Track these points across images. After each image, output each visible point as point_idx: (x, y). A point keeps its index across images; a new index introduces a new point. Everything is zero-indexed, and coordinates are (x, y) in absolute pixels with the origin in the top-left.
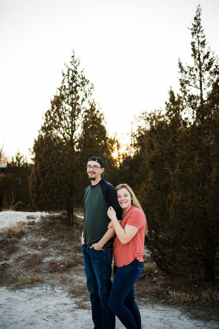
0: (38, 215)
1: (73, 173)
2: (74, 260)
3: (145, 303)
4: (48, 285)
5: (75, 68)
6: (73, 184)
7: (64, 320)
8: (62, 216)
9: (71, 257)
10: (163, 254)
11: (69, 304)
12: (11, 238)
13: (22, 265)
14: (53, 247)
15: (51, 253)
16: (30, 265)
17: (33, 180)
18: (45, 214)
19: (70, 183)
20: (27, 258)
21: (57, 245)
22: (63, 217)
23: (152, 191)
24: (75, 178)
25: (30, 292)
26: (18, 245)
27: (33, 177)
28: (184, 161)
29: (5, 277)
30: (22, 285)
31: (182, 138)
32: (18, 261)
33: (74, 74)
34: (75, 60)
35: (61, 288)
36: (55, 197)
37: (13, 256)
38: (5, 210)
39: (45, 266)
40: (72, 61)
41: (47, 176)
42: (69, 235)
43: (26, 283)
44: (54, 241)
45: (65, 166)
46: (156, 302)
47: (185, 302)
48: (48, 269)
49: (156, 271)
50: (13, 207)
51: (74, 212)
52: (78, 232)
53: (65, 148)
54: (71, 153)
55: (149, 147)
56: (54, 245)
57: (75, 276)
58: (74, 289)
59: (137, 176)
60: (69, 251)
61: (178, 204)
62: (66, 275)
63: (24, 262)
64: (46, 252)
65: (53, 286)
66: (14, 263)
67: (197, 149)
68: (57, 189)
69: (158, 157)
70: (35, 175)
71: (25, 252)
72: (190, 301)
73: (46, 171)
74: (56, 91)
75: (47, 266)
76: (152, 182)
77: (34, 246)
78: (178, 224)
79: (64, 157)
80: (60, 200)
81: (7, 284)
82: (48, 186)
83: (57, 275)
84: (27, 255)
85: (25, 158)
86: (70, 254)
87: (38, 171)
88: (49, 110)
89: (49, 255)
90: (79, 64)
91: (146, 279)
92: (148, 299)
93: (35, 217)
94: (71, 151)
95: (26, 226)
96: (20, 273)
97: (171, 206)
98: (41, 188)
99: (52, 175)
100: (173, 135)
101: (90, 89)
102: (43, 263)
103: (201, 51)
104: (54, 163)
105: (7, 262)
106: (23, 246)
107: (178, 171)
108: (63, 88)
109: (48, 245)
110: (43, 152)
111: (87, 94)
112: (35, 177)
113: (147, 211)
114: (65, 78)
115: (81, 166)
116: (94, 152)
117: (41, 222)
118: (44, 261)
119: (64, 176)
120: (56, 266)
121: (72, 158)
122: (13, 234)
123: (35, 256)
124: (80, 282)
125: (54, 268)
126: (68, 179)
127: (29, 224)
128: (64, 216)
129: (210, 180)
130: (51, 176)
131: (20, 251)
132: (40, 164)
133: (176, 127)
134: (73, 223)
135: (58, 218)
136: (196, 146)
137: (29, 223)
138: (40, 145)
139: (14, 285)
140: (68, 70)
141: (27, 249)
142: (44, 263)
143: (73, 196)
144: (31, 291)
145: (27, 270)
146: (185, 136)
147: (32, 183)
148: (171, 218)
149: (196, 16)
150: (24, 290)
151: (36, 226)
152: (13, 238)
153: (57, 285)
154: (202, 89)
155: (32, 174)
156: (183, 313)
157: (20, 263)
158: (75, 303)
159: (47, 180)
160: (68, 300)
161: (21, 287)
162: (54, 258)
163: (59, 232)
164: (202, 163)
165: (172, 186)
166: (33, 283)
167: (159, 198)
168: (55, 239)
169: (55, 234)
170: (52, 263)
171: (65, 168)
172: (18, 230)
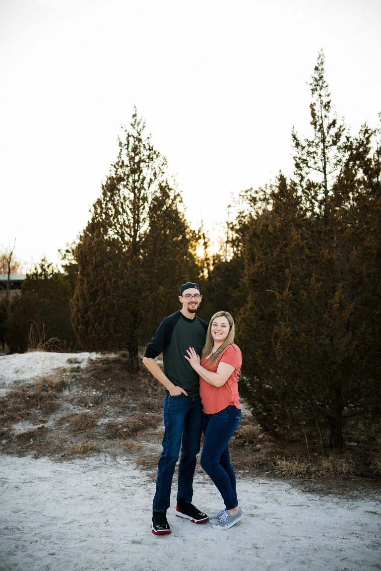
0: (84, 358)
1: (138, 295)
2: (142, 421)
3: (243, 475)
4: (107, 455)
5: (138, 134)
6: (138, 311)
7: (133, 495)
8: (121, 358)
9: (137, 417)
10: (269, 410)
11: (139, 478)
12: (47, 391)
13: (67, 428)
14: (110, 404)
15: (108, 413)
16: (79, 429)
17: (78, 304)
18: (94, 356)
19: (133, 309)
20: (73, 419)
21: (116, 400)
22: (122, 360)
23: (252, 322)
24: (142, 301)
25: (82, 463)
26: (58, 402)
27: (78, 300)
28: (297, 279)
29: (45, 445)
30: (70, 455)
31: (294, 247)
32: (61, 424)
33: (137, 143)
34: (137, 121)
35: (125, 458)
36: (112, 331)
37: (53, 416)
38: (30, 351)
39: (100, 430)
40: (133, 123)
41: (98, 298)
42: (132, 386)
43: (76, 453)
44: (110, 396)
45: (125, 284)
46: (259, 475)
47: (297, 473)
48: (105, 434)
49: (260, 436)
50: (44, 345)
51: (139, 352)
52: (147, 382)
53: (125, 257)
54: (134, 264)
55: (249, 257)
56: (112, 401)
57: (144, 443)
58: (144, 460)
59: (235, 294)
60: (134, 409)
61: (288, 340)
62: (130, 441)
63: (69, 424)
64: (100, 411)
65: (114, 456)
66: (55, 426)
67: (316, 262)
68: (113, 318)
69: (262, 273)
70: (81, 298)
71: (69, 410)
72: (304, 472)
73: (97, 291)
74: (110, 169)
75: (103, 430)
76: (252, 309)
77: (83, 402)
78: (287, 367)
79: (124, 271)
80: (118, 335)
81: (50, 454)
82: (100, 314)
83: (118, 441)
84: (73, 415)
85: (55, 267)
86: (135, 414)
87: (86, 292)
88: (99, 198)
89: (105, 416)
90: (143, 127)
91: (246, 446)
92: (247, 471)
93: (80, 360)
94: (134, 261)
95: (68, 374)
96: (66, 440)
97: (278, 343)
98: (91, 317)
99: (106, 297)
100: (283, 241)
101: (160, 166)
102: (96, 426)
103: (325, 116)
104: (110, 280)
105: (46, 425)
106: (65, 402)
107: (288, 295)
108: (120, 164)
109: (102, 400)
110: (93, 264)
111: (157, 173)
112: (81, 301)
113: (245, 350)
114: (123, 149)
115: (149, 283)
116: (169, 261)
117: (91, 367)
118: (99, 423)
119: (125, 299)
120: (117, 430)
121: (136, 272)
122: (50, 386)
123: (85, 416)
124: (152, 450)
125: (113, 432)
126: (130, 304)
127: (71, 372)
128: (124, 359)
129: (332, 306)
130: (104, 299)
131: (62, 410)
132: (87, 281)
133: (287, 230)
134: (138, 369)
135: (115, 361)
136: (314, 259)
137: (73, 369)
138: (88, 252)
139: (60, 456)
140: (127, 136)
141: (72, 407)
142: (99, 426)
143: (138, 329)
144: (84, 462)
145: (75, 436)
146: (298, 244)
147: (75, 309)
148: (279, 359)
149: (317, 66)
150: (73, 461)
151: (83, 374)
152: (50, 392)
153: (120, 455)
154: (327, 173)
155: (75, 296)
156: (293, 486)
157: (64, 426)
158: (147, 476)
159: (98, 304)
160: (137, 473)
161: (69, 457)
162: (112, 419)
163: (118, 383)
164: (321, 283)
165: (279, 315)
166: (86, 452)
167: (262, 332)
168: (113, 393)
169: (112, 384)
170: (110, 426)
171: (125, 287)
172: (56, 380)
